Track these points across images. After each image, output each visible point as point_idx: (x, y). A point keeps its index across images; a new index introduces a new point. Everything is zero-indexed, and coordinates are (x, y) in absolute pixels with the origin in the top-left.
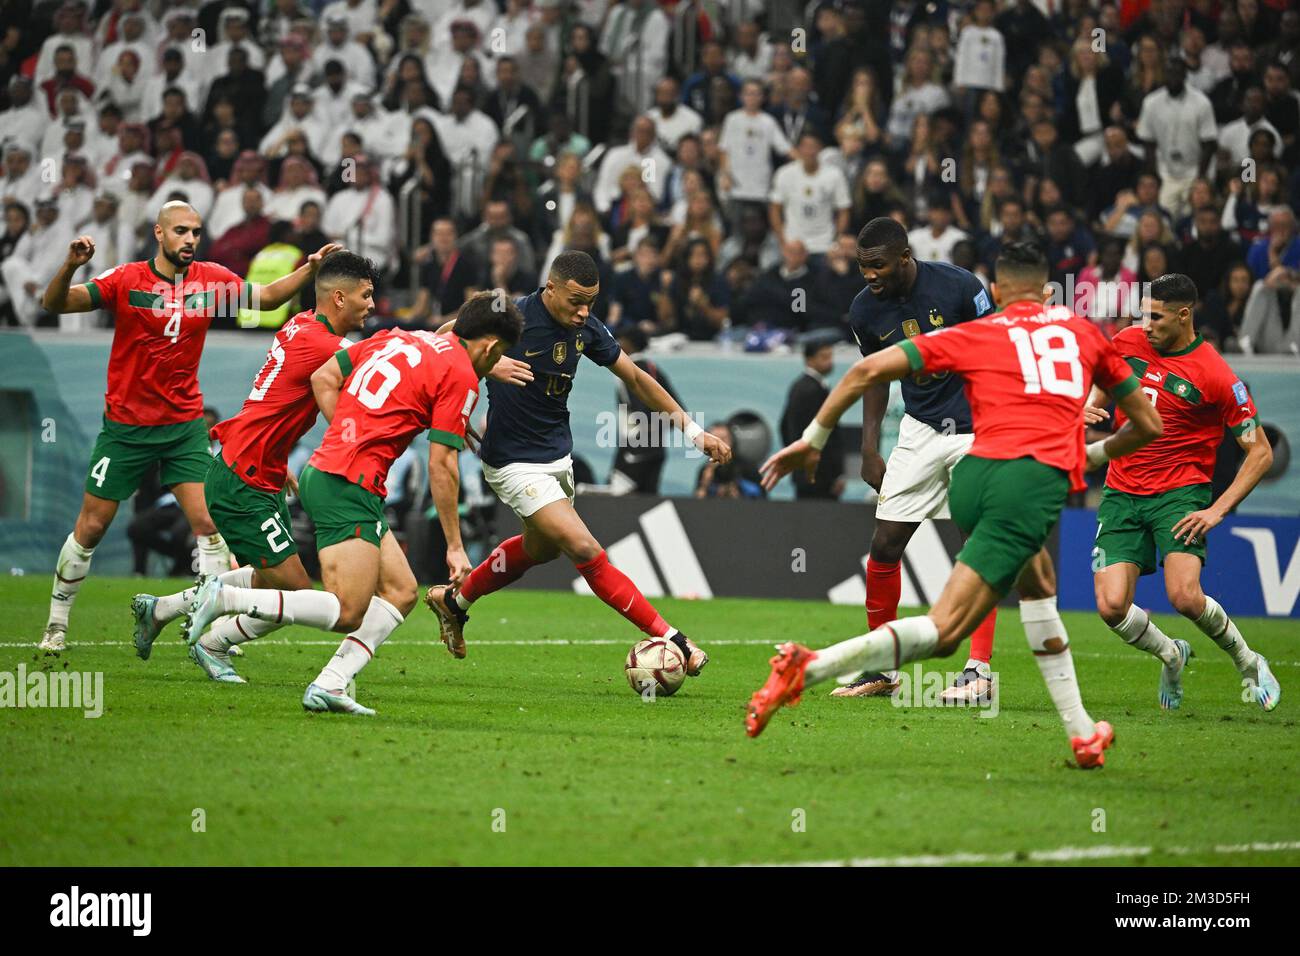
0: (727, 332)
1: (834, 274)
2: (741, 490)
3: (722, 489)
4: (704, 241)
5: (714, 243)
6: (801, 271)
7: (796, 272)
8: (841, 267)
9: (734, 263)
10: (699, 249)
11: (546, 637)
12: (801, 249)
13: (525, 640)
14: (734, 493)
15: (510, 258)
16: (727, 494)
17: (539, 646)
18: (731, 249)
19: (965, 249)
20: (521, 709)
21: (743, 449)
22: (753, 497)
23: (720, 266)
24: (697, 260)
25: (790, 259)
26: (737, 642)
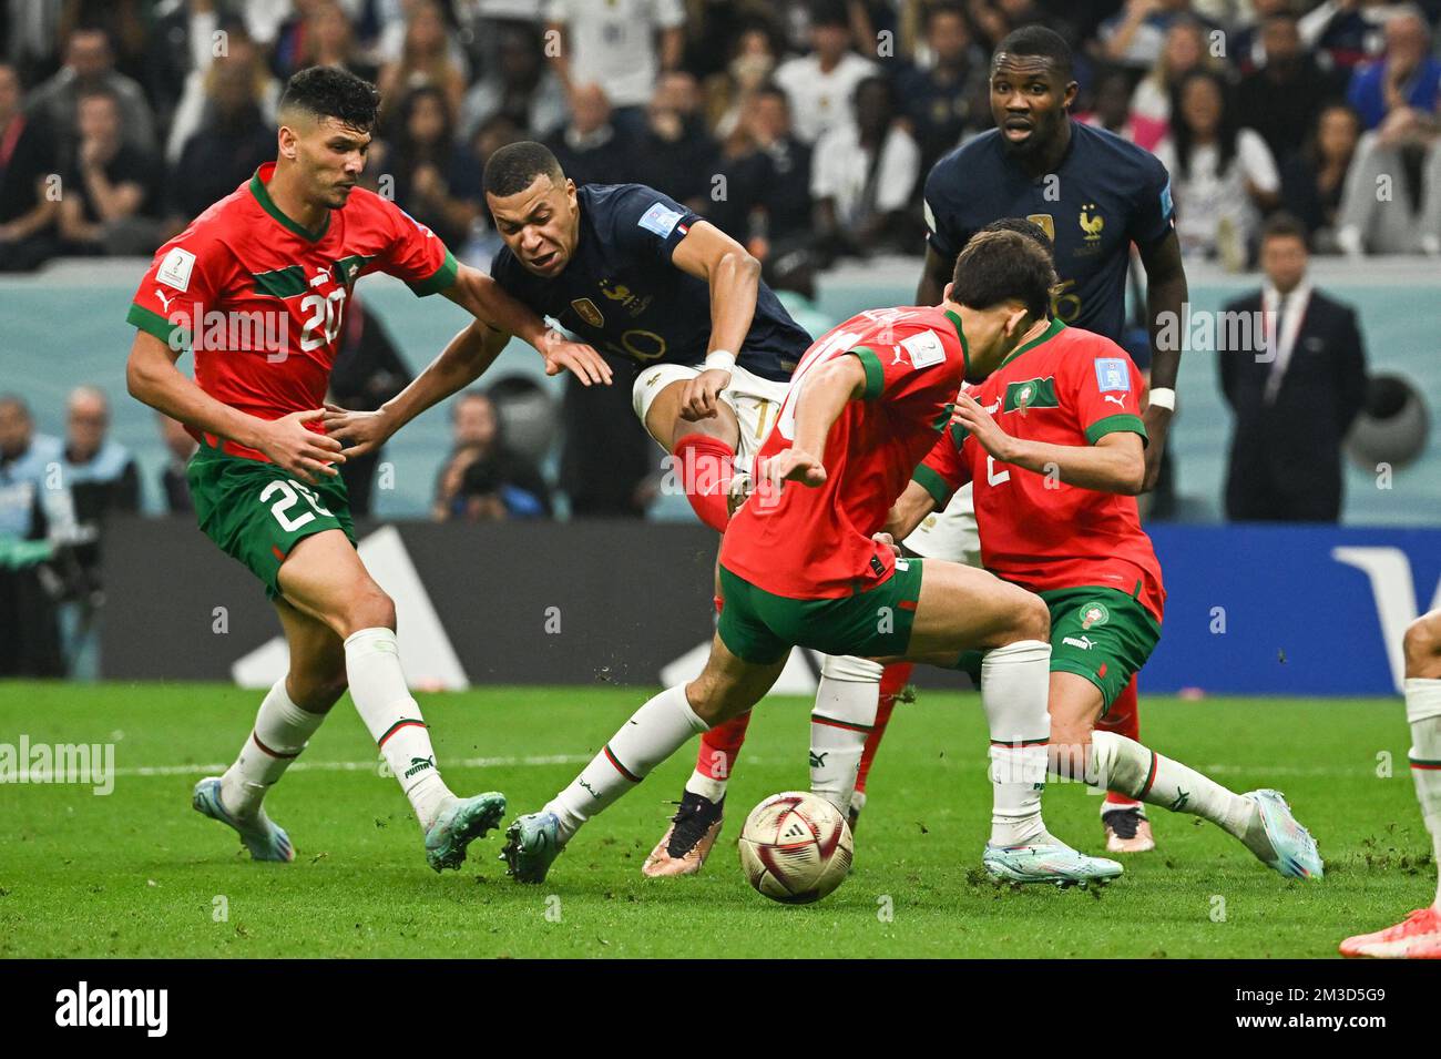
0: (480, 240)
1: (656, 141)
2: (507, 504)
3: (476, 504)
4: (436, 91)
5: (453, 92)
6: (602, 136)
7: (592, 135)
8: (667, 126)
9: (487, 125)
10: (426, 104)
11: (189, 761)
12: (599, 97)
13: (155, 766)
14: (497, 510)
15: (109, 124)
16: (485, 515)
17: (179, 776)
18: (482, 102)
19: (875, 90)
20: (151, 883)
21: (515, 437)
22: (525, 516)
23: (465, 131)
24: (425, 122)
25: (583, 115)
26: (511, 760)
